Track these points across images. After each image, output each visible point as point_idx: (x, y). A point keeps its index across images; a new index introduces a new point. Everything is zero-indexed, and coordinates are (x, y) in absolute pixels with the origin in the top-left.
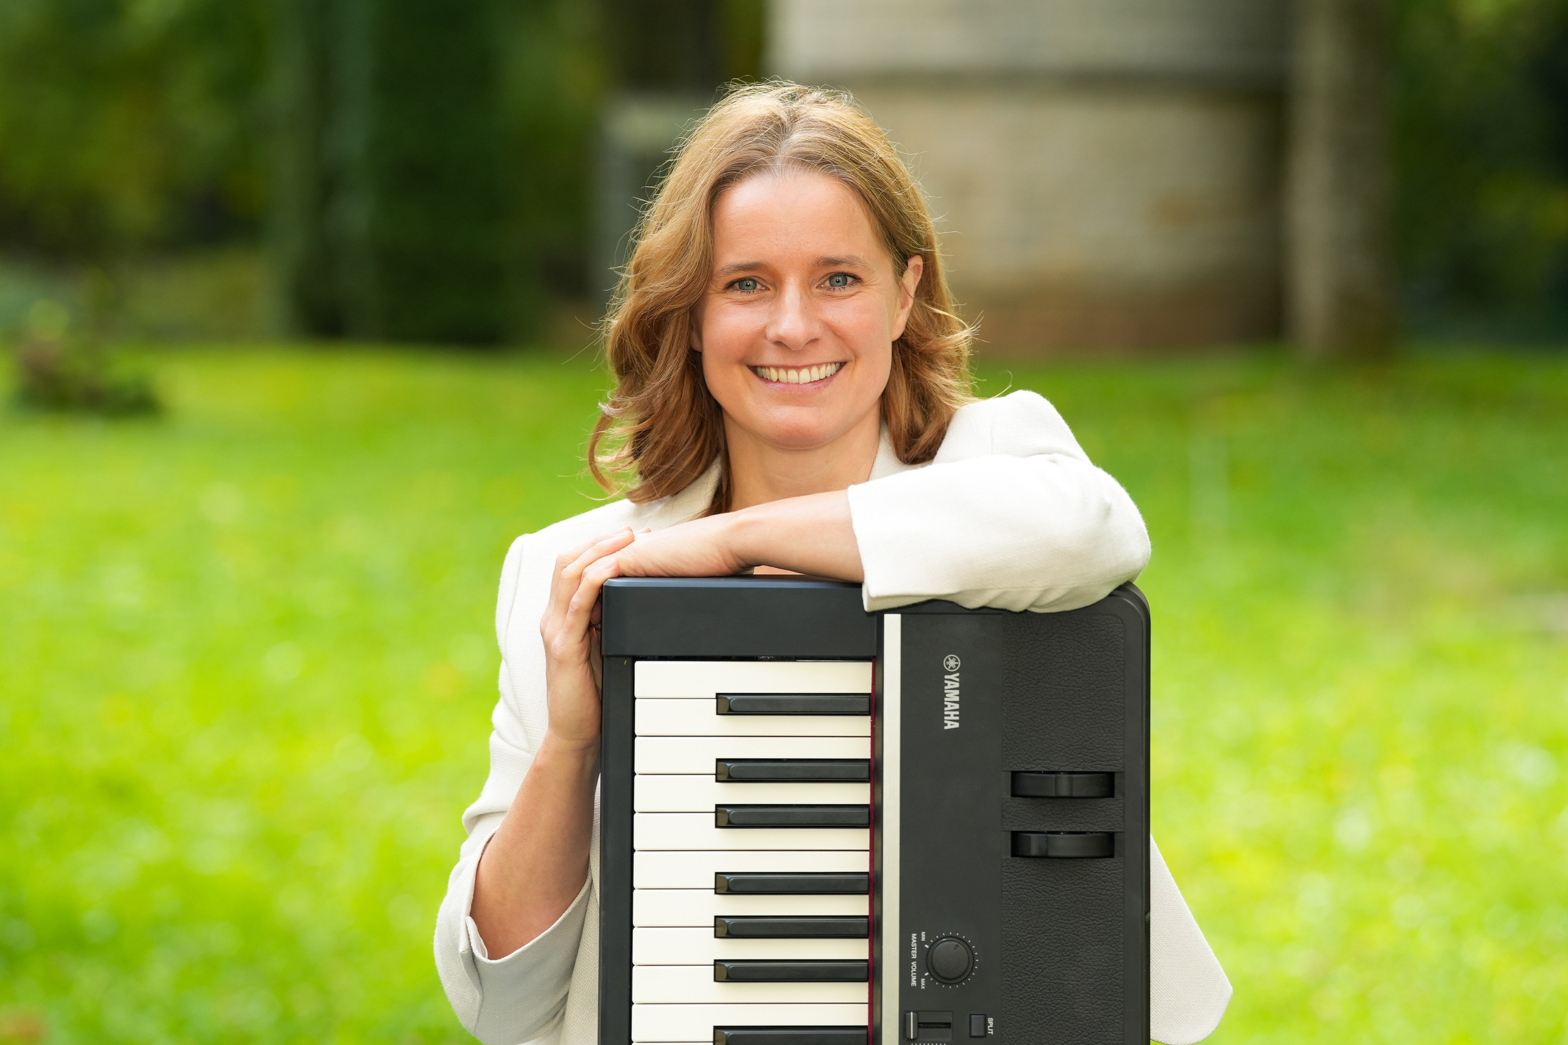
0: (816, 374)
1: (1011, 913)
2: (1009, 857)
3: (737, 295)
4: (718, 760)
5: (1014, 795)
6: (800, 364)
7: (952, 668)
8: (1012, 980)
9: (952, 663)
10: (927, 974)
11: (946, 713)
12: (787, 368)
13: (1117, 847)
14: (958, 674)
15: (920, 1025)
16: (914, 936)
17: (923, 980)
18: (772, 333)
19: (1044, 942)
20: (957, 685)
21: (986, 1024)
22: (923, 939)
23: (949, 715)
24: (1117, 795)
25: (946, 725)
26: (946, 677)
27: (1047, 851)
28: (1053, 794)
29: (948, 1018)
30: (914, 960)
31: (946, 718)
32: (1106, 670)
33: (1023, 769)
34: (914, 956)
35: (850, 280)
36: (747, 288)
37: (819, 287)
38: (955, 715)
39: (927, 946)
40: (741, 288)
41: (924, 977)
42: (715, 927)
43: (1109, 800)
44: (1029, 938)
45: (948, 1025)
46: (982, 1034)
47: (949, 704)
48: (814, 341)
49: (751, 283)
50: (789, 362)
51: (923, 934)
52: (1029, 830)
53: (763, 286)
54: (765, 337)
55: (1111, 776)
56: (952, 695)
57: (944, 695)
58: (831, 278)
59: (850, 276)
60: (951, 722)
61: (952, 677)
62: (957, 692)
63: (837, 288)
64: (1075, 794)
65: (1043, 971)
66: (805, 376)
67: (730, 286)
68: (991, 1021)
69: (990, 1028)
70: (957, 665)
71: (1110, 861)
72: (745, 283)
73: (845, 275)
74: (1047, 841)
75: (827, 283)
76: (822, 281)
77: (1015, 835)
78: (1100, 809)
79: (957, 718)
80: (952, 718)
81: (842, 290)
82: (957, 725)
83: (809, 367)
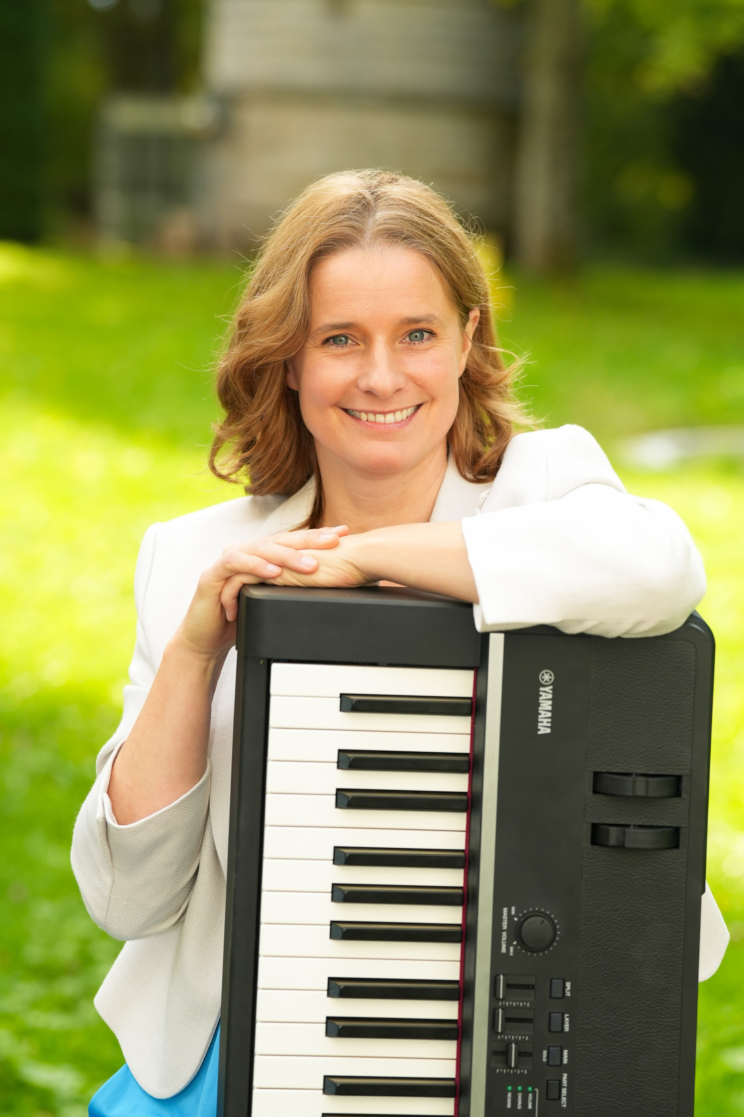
0: (400, 416)
1: (590, 893)
2: (589, 844)
3: (334, 349)
4: (340, 751)
5: (595, 792)
6: (386, 409)
7: (546, 682)
8: (588, 951)
9: (547, 677)
10: (515, 943)
11: (540, 720)
12: (375, 413)
13: (682, 839)
14: (551, 687)
15: (508, 986)
16: (505, 910)
17: (512, 948)
18: (363, 384)
19: (616, 919)
20: (550, 696)
21: (564, 987)
22: (513, 913)
23: (542, 722)
24: (684, 795)
25: (540, 730)
26: (541, 689)
27: (624, 842)
28: (630, 794)
29: (532, 981)
30: (504, 930)
31: (540, 724)
32: (679, 688)
33: (604, 770)
34: (505, 927)
35: (426, 335)
36: (340, 342)
37: (401, 342)
38: (548, 722)
39: (516, 919)
40: (335, 343)
41: (512, 945)
42: (332, 892)
43: (677, 800)
44: (604, 914)
45: (532, 987)
46: (561, 995)
47: (543, 713)
48: (399, 390)
49: (343, 339)
50: (378, 408)
51: (513, 909)
52: (607, 822)
53: (353, 341)
54: (357, 387)
55: (679, 779)
56: (545, 705)
57: (539, 705)
58: (410, 335)
59: (427, 332)
60: (544, 728)
61: (547, 689)
62: (550, 702)
63: (416, 342)
64: (650, 794)
65: (614, 944)
66: (390, 418)
67: (326, 341)
68: (568, 985)
69: (568, 991)
70: (551, 679)
71: (676, 851)
72: (338, 339)
73: (421, 331)
74: (624, 832)
75: (407, 339)
76: (404, 337)
77: (595, 827)
78: (668, 807)
79: (549, 725)
80: (545, 724)
81: (421, 344)
82: (548, 731)
83: (394, 412)
